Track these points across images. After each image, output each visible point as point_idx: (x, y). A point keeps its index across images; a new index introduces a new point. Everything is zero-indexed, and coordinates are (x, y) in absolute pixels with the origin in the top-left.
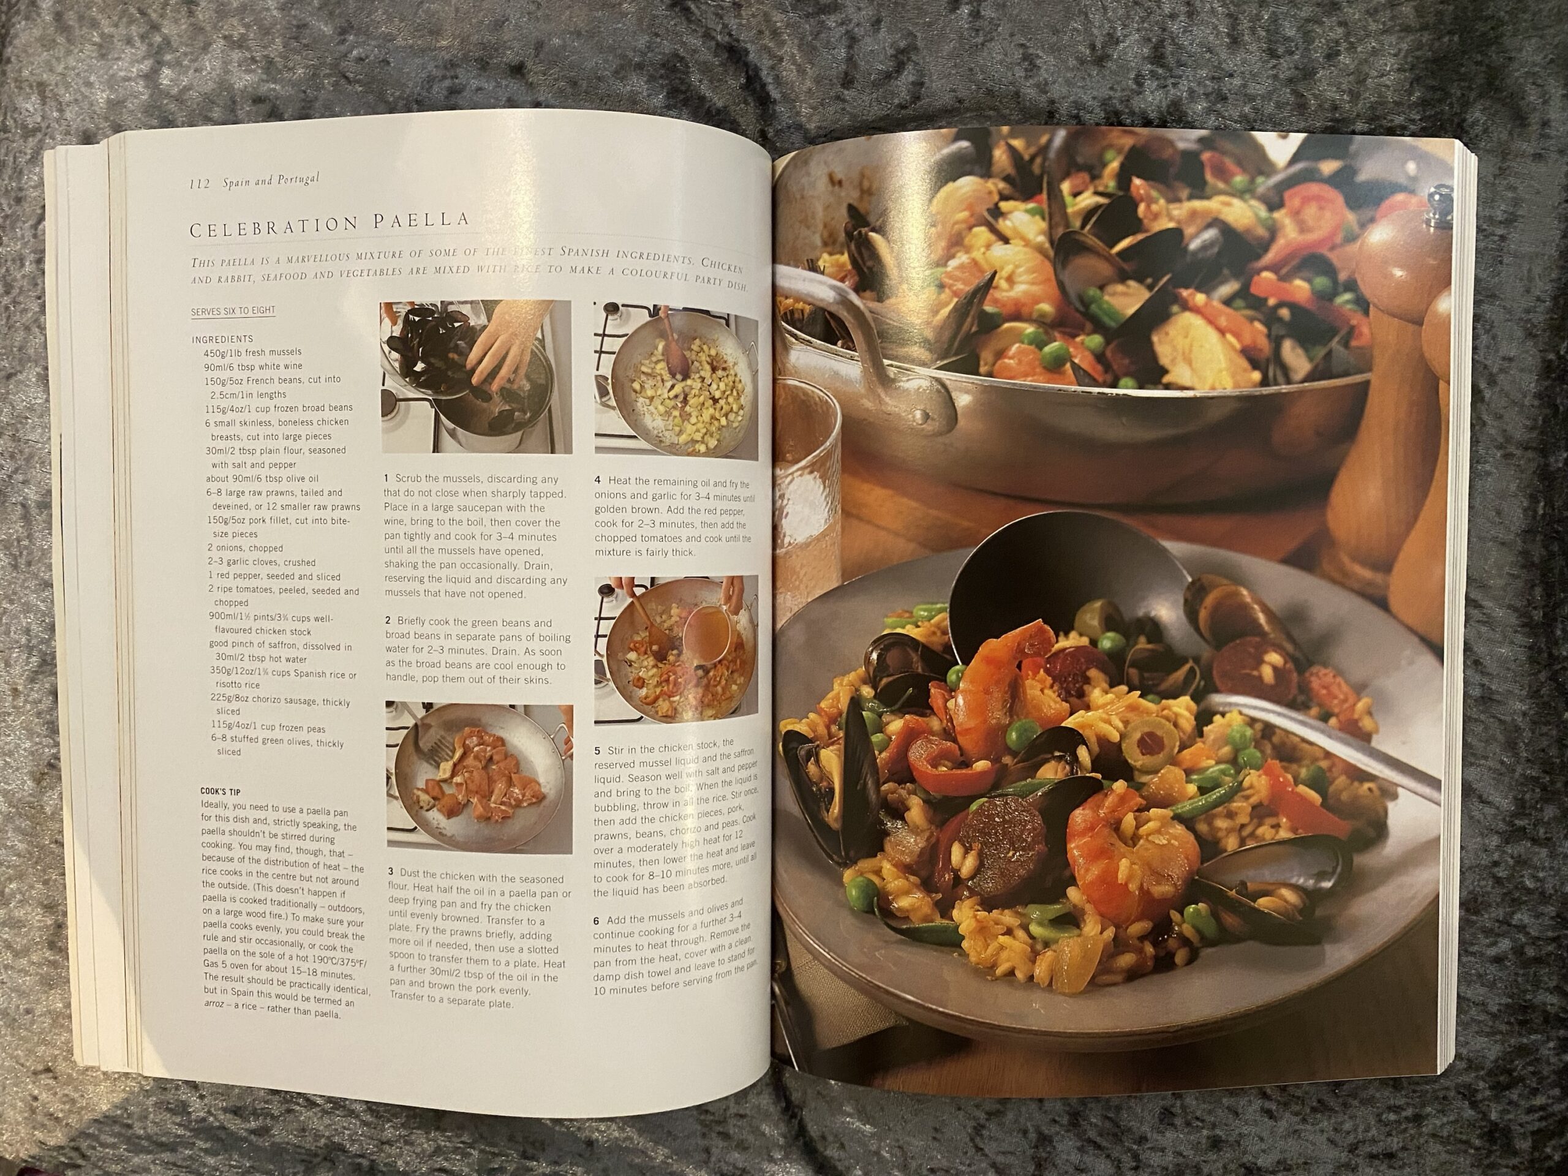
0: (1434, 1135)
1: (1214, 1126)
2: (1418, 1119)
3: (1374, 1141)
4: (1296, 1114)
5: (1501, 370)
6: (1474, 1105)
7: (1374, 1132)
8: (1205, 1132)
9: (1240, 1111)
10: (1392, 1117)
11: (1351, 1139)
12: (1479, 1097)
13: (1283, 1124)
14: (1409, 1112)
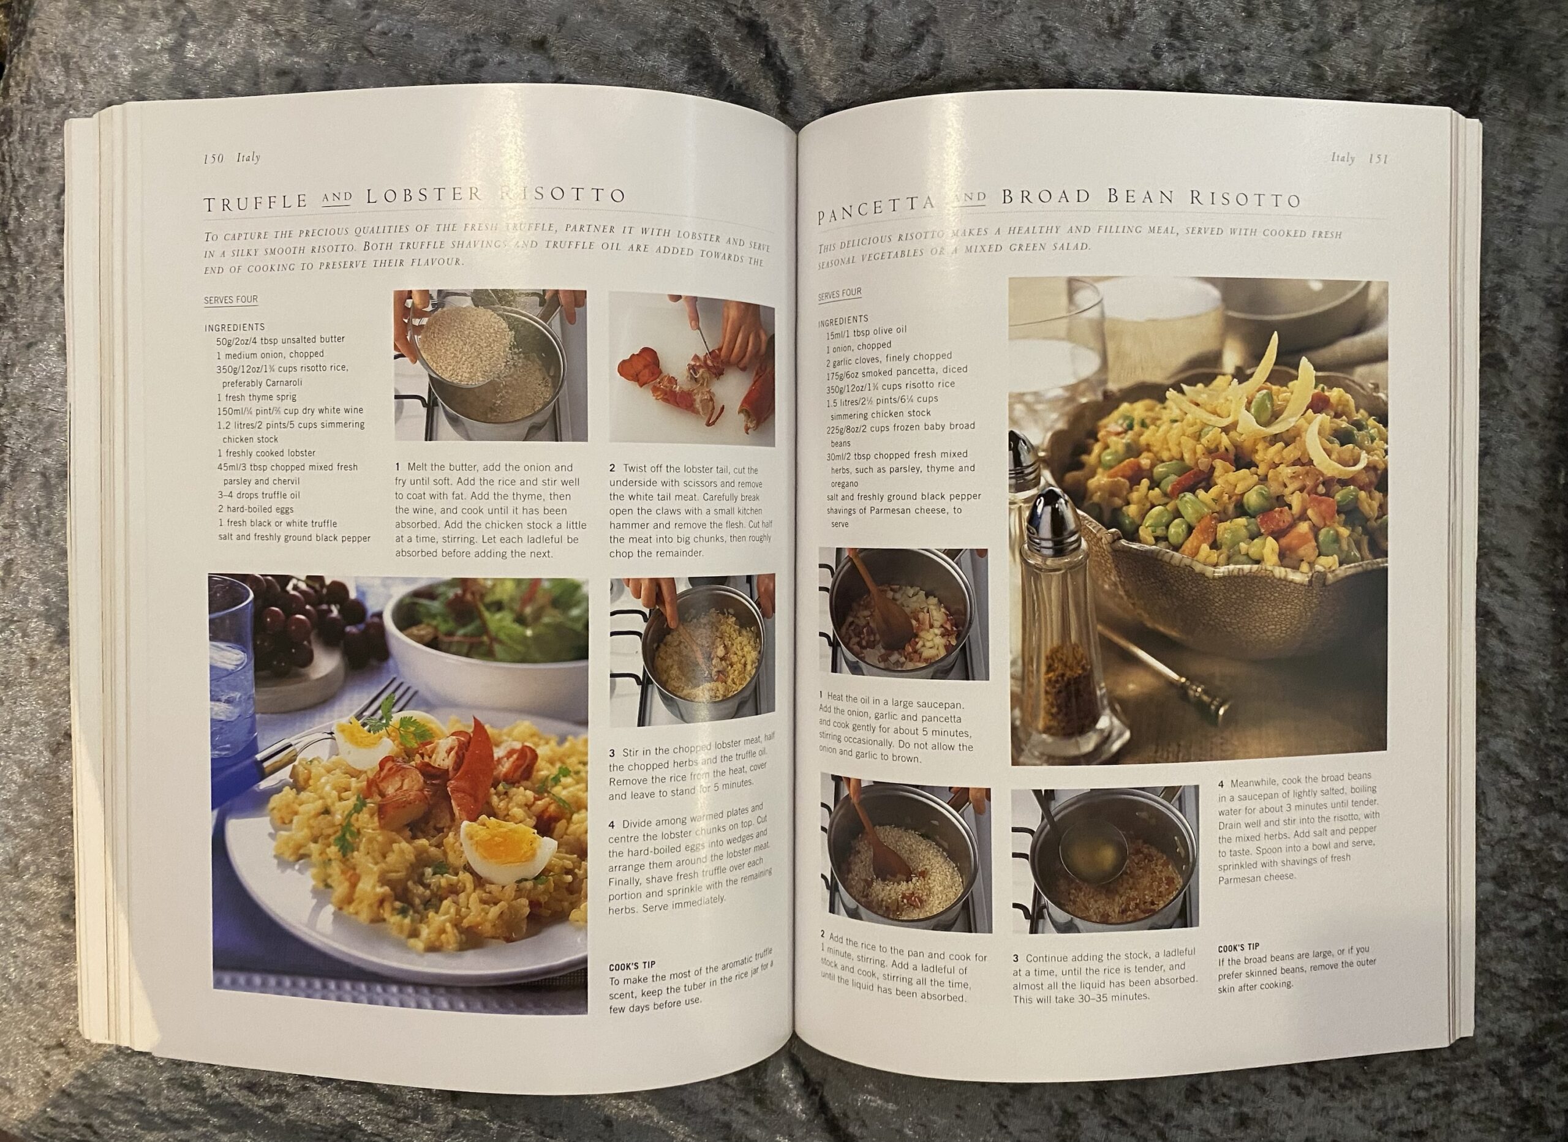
0: (1466, 1113)
1: (1241, 1103)
2: (1448, 1097)
3: (1402, 1119)
4: (1324, 1091)
5: (1524, 340)
6: (1505, 1082)
7: (1403, 1110)
8: (1232, 1110)
9: (1268, 1087)
10: (1422, 1094)
11: (1380, 1116)
12: (1510, 1074)
13: (1310, 1102)
14: (1439, 1089)
